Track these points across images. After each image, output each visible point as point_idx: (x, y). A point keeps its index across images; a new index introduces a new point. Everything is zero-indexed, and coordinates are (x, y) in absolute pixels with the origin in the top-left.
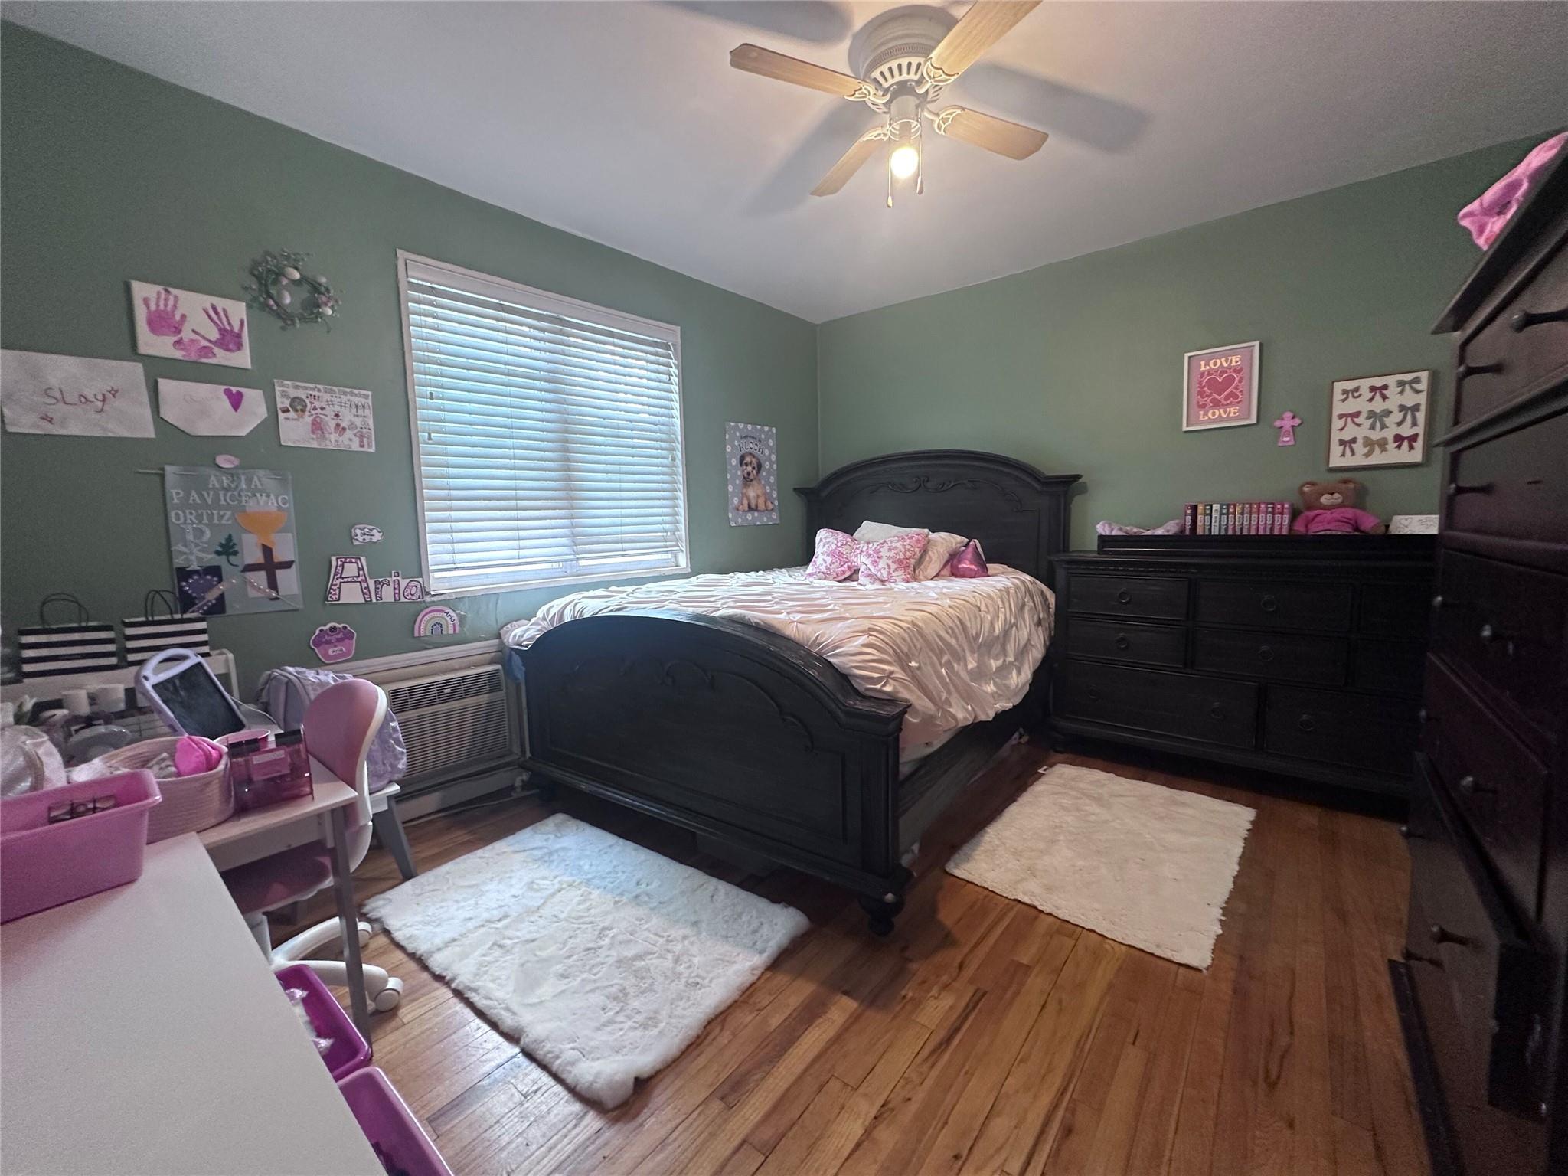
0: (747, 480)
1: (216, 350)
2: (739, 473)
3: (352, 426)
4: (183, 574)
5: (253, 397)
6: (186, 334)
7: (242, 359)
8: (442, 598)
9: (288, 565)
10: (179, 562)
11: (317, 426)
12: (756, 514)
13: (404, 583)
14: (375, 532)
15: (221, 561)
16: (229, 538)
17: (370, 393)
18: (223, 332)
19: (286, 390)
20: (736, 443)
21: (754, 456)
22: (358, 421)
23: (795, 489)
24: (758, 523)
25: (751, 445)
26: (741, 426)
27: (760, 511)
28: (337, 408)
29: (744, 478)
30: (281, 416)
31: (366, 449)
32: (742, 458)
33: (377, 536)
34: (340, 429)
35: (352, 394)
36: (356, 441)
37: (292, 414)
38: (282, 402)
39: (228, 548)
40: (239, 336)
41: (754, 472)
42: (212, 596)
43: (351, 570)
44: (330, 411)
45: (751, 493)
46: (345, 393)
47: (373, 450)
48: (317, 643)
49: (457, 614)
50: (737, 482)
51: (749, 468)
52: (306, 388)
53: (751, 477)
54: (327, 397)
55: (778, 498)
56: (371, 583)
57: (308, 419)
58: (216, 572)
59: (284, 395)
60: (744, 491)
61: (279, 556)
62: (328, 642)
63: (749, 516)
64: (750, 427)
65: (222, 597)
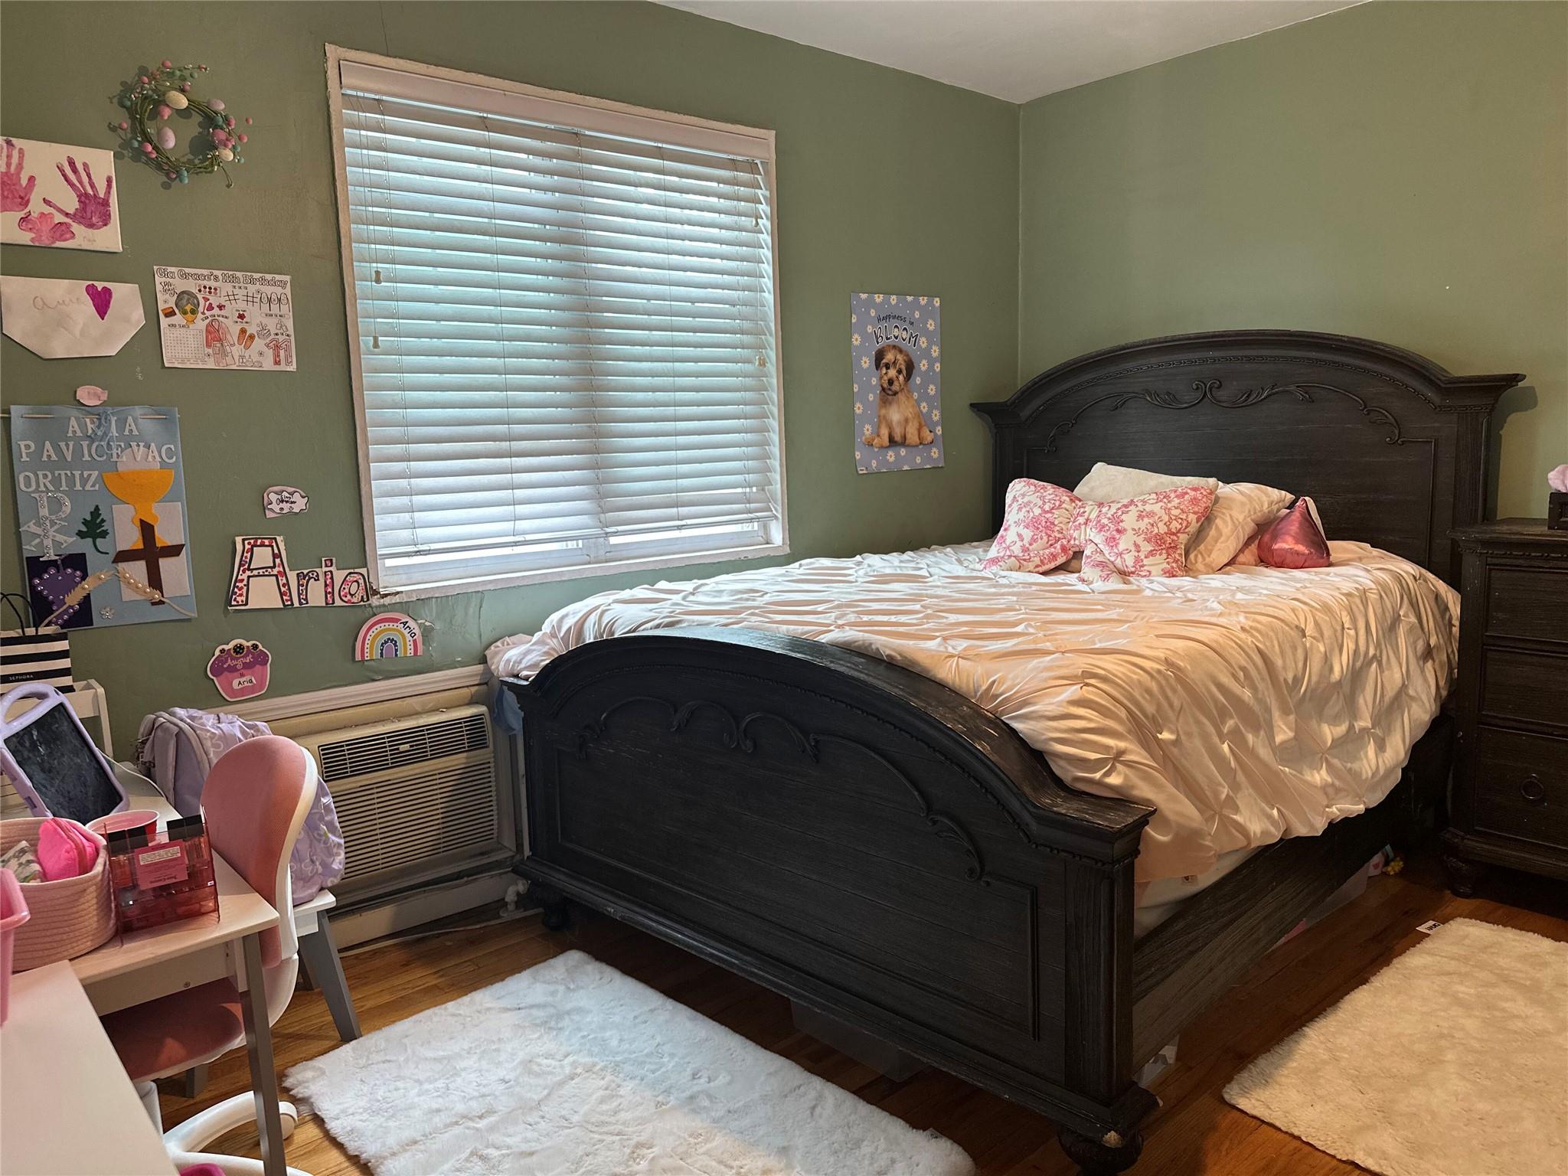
0: (888, 393)
1: (76, 227)
2: (874, 381)
3: (264, 331)
4: (36, 566)
5: (124, 293)
6: (36, 207)
7: (109, 238)
8: (397, 599)
9: (174, 551)
10: (30, 549)
11: (214, 335)
12: (903, 452)
13: (339, 576)
14: (296, 497)
15: (85, 546)
16: (96, 512)
17: (287, 278)
18: (83, 198)
19: (171, 281)
20: (870, 329)
21: (901, 351)
22: (271, 324)
23: (972, 405)
24: (906, 468)
25: (896, 332)
26: (879, 298)
27: (908, 446)
28: (241, 305)
29: (883, 389)
30: (164, 322)
31: (283, 367)
32: (880, 356)
33: (300, 504)
34: (247, 339)
35: (263, 281)
36: (270, 353)
37: (178, 318)
38: (166, 301)
39: (94, 527)
40: (105, 203)
41: (901, 378)
42: (73, 599)
43: (262, 556)
44: (231, 310)
45: (895, 415)
46: (252, 281)
47: (293, 368)
48: (218, 670)
49: (420, 625)
50: (871, 397)
51: (892, 373)
52: (198, 277)
53: (896, 387)
54: (228, 288)
55: (944, 422)
56: (292, 576)
57: (201, 324)
58: (77, 562)
59: (168, 288)
60: (883, 412)
61: (165, 536)
62: (232, 669)
63: (891, 456)
64: (894, 299)
65: (86, 601)
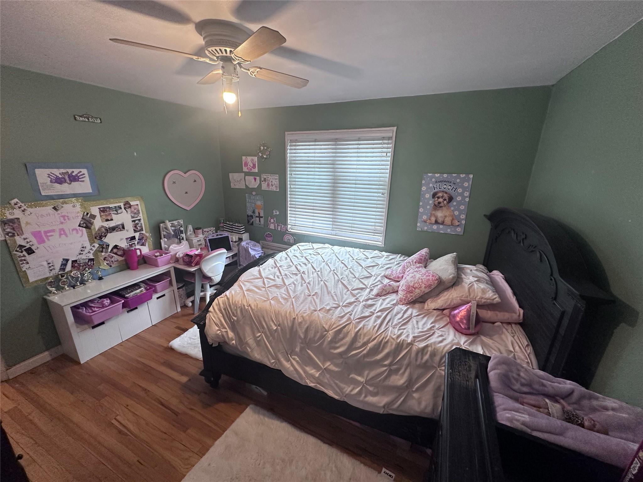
0: (437, 206)
1: (252, 169)
2: (431, 202)
3: (275, 184)
4: (248, 216)
5: (258, 178)
6: (249, 166)
7: (256, 170)
8: (290, 232)
9: (262, 217)
10: (247, 214)
11: (268, 185)
12: (441, 226)
13: (283, 226)
14: (277, 212)
15: (253, 214)
16: (254, 210)
17: (278, 175)
18: (253, 164)
19: (264, 176)
20: (431, 185)
21: (446, 193)
22: (276, 183)
23: (485, 215)
24: (441, 232)
25: (445, 187)
26: (437, 175)
27: (444, 225)
28: (272, 180)
29: (435, 205)
30: (262, 183)
31: (277, 190)
32: (434, 195)
33: (278, 213)
34: (272, 185)
35: (275, 176)
36: (275, 188)
37: (264, 182)
38: (262, 179)
39: (254, 212)
40: (255, 165)
41: (445, 202)
42: (251, 221)
43: (272, 221)
44: (270, 181)
45: (440, 214)
46: (273, 176)
47: (278, 190)
48: (266, 236)
49: (294, 238)
50: (428, 207)
51: (441, 200)
52: (266, 175)
53: (442, 205)
54: (270, 177)
55: (466, 219)
56: (276, 224)
57: (267, 183)
58: (252, 216)
59: (263, 177)
60: (434, 212)
61: (262, 215)
62: (268, 237)
63: (435, 227)
64: (445, 175)
65: (253, 222)
